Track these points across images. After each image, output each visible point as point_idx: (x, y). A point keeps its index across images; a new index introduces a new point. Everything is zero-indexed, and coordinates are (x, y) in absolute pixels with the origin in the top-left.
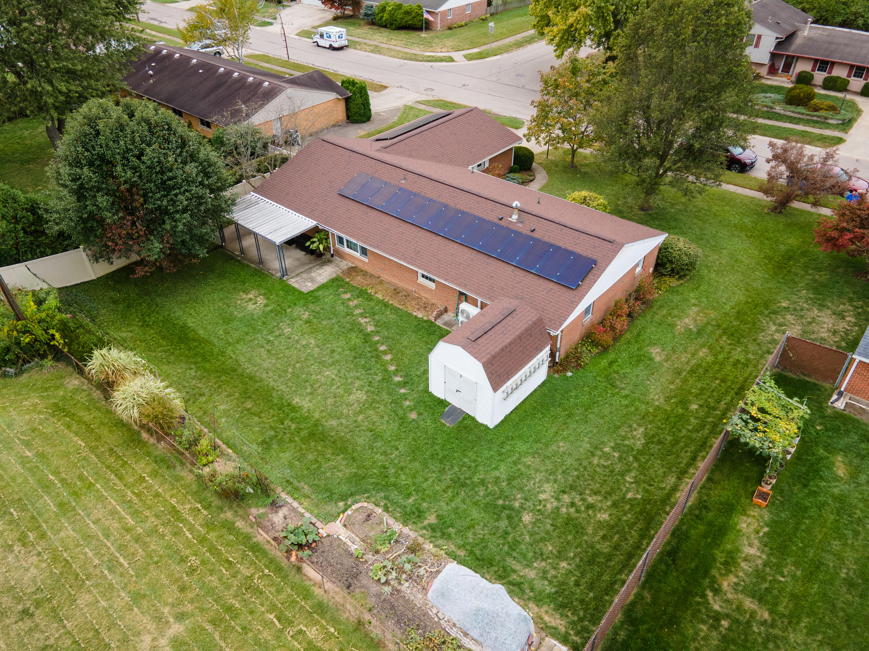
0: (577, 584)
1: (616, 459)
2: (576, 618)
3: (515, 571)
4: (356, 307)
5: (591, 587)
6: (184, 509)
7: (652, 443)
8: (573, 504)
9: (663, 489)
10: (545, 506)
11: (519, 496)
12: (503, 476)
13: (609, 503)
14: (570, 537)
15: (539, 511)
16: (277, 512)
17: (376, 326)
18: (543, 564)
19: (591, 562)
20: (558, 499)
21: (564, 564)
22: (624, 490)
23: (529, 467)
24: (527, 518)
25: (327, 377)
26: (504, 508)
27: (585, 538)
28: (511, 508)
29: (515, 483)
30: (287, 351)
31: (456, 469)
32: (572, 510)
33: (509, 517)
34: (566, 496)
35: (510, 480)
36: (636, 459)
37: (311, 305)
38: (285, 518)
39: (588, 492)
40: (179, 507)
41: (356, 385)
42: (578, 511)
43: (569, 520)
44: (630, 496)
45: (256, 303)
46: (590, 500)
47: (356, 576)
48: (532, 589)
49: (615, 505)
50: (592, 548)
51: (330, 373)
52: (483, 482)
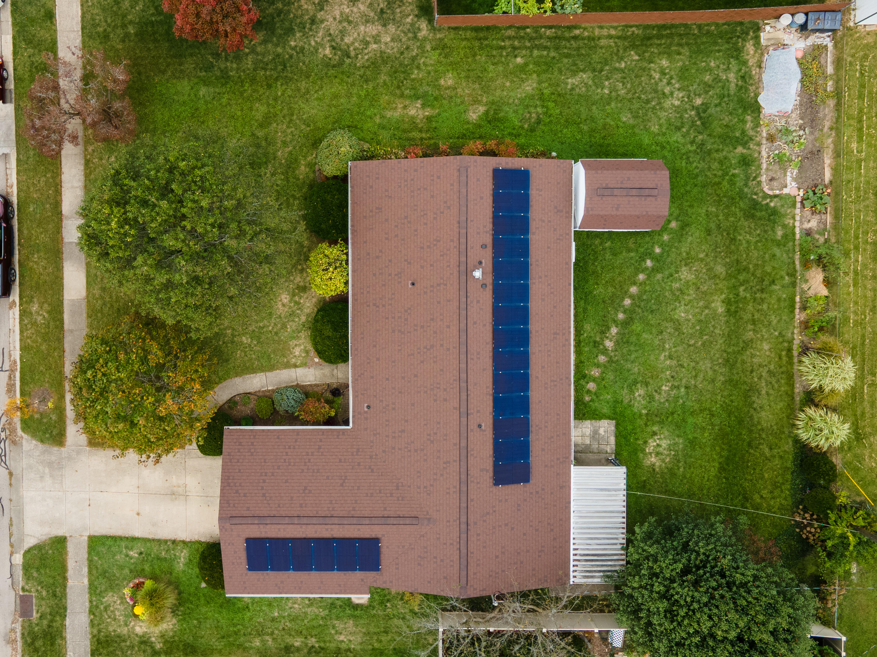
0: (719, 51)
1: (611, 81)
2: (740, 40)
3: (737, 85)
4: (598, 366)
5: (715, 43)
6: (849, 279)
7: (578, 68)
8: (669, 83)
9: (615, 43)
10: (683, 97)
11: (687, 116)
12: (679, 134)
13: (652, 65)
14: (693, 71)
15: (688, 98)
16: (810, 229)
17: (608, 328)
18: (720, 74)
19: (699, 51)
20: (672, 94)
21: (712, 64)
22: (634, 63)
23: (660, 125)
24: (698, 101)
25: (686, 312)
26: (700, 118)
27: (687, 63)
28: (698, 114)
29: (679, 124)
30: (685, 365)
31: (695, 164)
32: (673, 81)
33: (705, 111)
34: (666, 91)
35: (678, 129)
36: (601, 71)
37: (626, 401)
38: (809, 221)
39: (653, 81)
40: (851, 282)
41: (677, 285)
42: (671, 78)
43: (681, 78)
44: (637, 58)
45: (658, 445)
46: (657, 76)
47: (812, 152)
48: (740, 70)
49: (651, 62)
50: (691, 57)
51: (681, 314)
52: (692, 142)
